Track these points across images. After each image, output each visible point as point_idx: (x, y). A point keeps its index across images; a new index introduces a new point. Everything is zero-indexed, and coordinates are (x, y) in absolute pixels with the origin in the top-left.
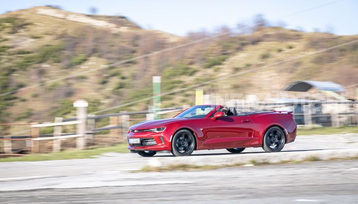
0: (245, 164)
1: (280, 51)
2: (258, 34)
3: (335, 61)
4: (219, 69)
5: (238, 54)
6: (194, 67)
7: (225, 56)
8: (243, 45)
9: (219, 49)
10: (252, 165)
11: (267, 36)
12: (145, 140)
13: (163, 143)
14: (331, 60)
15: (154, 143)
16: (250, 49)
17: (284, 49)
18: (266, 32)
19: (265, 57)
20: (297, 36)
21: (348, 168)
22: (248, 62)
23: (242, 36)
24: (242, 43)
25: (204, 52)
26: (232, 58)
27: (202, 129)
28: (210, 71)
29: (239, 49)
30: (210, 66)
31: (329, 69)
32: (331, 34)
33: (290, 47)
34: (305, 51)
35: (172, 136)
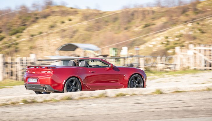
0: (19, 103)
1: (63, 22)
2: (47, 11)
3: (102, 29)
4: (20, 35)
5: (33, 25)
6: (3, 34)
7: (25, 27)
8: (37, 18)
9: (20, 21)
10: (23, 103)
11: (53, 12)
14: (99, 28)
16: (42, 21)
17: (66, 21)
18: (53, 9)
19: (52, 27)
20: (75, 12)
21: (91, 104)
22: (40, 30)
23: (36, 12)
24: (36, 18)
25: (9, 24)
26: (29, 28)
28: (14, 37)
29: (34, 22)
30: (14, 34)
31: (97, 35)
32: (98, 11)
33: (70, 20)
34: (80, 22)
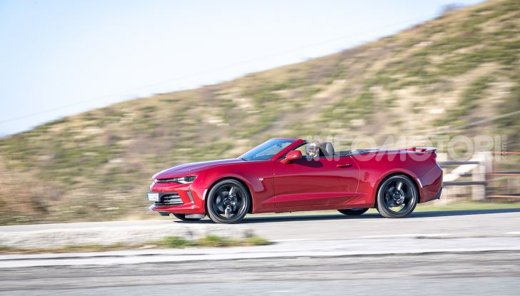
12: (168, 195)
13: (193, 202)
15: (180, 201)
27: (261, 179)
35: (206, 191)
